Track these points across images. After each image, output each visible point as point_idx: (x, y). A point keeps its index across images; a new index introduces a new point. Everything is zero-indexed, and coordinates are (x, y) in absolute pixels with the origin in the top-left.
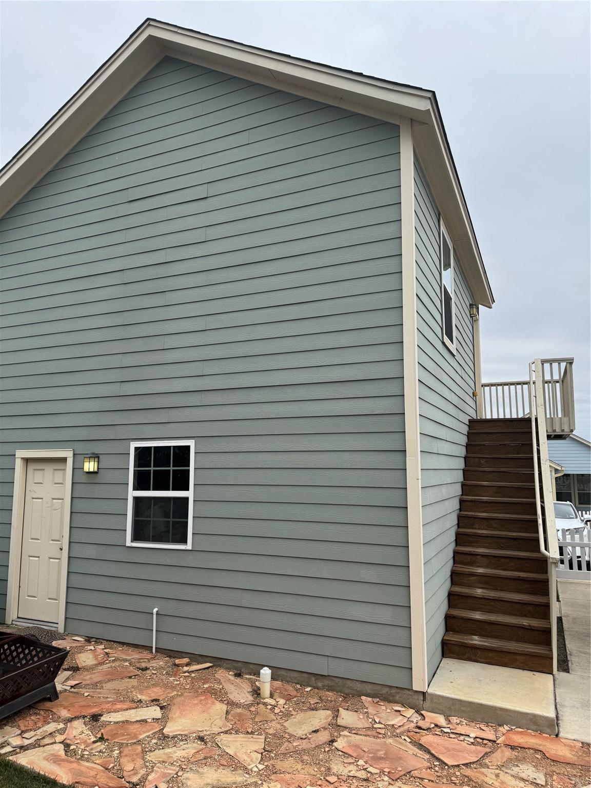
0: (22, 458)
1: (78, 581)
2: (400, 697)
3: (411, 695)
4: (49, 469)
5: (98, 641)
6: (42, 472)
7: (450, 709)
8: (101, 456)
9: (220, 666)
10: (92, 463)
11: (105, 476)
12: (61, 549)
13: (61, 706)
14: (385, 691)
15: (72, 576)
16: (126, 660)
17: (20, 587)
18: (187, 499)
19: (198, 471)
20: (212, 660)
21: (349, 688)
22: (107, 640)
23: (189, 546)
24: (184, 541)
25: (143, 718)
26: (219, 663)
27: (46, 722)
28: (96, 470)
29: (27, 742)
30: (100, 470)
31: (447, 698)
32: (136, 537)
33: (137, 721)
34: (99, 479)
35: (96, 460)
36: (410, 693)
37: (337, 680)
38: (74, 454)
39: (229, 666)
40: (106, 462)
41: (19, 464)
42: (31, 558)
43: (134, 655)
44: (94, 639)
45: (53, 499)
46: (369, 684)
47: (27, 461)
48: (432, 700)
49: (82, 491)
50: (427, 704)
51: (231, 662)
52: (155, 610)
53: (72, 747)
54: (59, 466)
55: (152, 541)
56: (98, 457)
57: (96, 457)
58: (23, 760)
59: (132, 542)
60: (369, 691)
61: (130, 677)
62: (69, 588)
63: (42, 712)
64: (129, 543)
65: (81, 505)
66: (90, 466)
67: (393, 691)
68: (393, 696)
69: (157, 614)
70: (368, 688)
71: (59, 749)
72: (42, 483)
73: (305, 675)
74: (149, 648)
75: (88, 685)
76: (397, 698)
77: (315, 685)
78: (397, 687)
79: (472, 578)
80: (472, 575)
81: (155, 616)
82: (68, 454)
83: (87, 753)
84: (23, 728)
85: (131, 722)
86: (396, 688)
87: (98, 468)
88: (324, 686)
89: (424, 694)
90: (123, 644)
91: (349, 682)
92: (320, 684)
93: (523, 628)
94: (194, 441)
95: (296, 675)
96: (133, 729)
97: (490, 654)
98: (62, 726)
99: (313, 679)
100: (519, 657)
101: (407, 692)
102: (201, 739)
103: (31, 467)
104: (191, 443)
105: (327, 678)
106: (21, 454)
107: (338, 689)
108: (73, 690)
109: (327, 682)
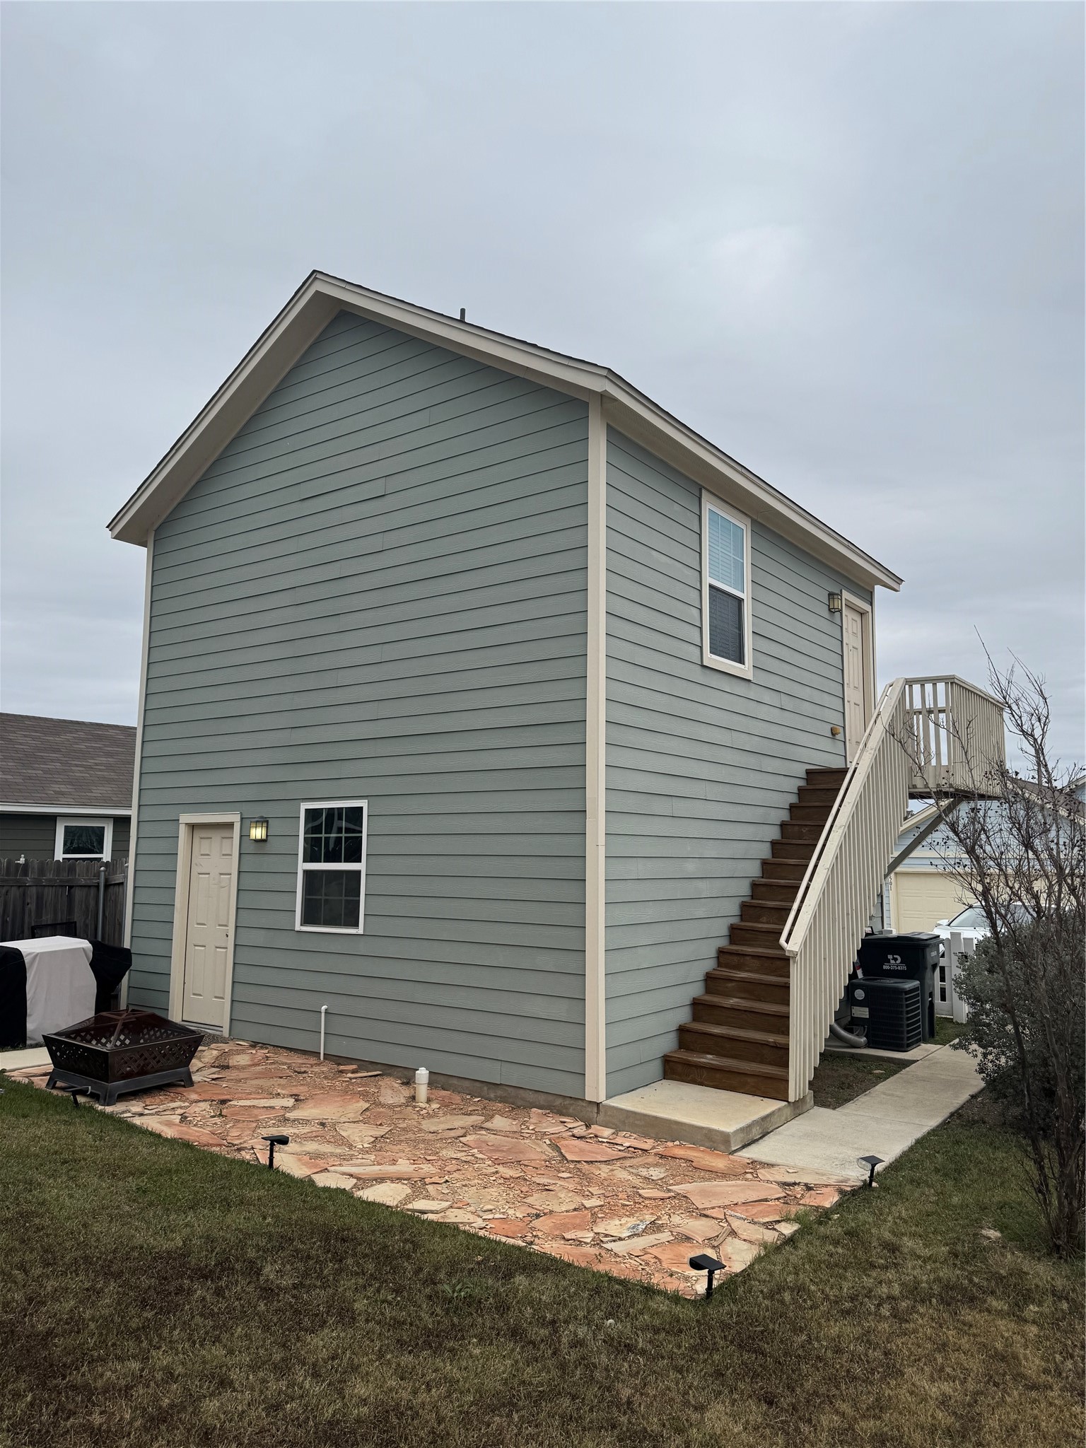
0: (186, 824)
1: (246, 975)
2: (574, 1110)
3: (585, 1107)
4: (216, 836)
5: (264, 1045)
6: (210, 840)
7: (624, 1123)
8: (270, 820)
9: (390, 1075)
10: (259, 830)
11: (274, 845)
12: (227, 936)
13: (194, 1091)
14: (558, 1102)
15: (239, 968)
16: (286, 1064)
17: (184, 983)
18: (359, 872)
19: (371, 838)
20: (384, 1067)
21: (523, 1099)
22: (274, 1046)
23: (360, 931)
24: (356, 925)
25: (272, 1105)
26: (388, 1072)
27: (173, 1101)
28: (264, 837)
29: (147, 1112)
30: (269, 838)
31: (622, 1110)
32: (306, 920)
33: (264, 1107)
34: (269, 848)
35: (265, 825)
36: (584, 1105)
37: (510, 1089)
38: (242, 819)
39: (400, 1074)
40: (276, 827)
41: (183, 832)
42: (197, 948)
43: (297, 1060)
44: (260, 1045)
45: (221, 874)
46: (541, 1094)
47: (193, 827)
48: (606, 1112)
49: (251, 863)
50: (601, 1118)
51: (401, 1069)
52: (324, 1008)
53: (188, 1119)
54: (225, 833)
55: (324, 924)
56: (267, 822)
57: (264, 821)
58: (137, 1121)
59: (301, 925)
60: (542, 1103)
61: (281, 1078)
62: (235, 984)
63: (172, 1094)
64: (298, 927)
65: (249, 882)
66: (257, 833)
67: (567, 1102)
68: (567, 1108)
69: (325, 1013)
70: (542, 1099)
71: (177, 1119)
72: (208, 855)
73: (478, 1084)
74: (316, 1054)
75: (232, 1080)
76: (571, 1111)
77: (487, 1096)
78: (571, 1097)
79: (730, 985)
80: (730, 980)
81: (323, 1015)
82: (235, 818)
83: (201, 1123)
84: (148, 1103)
85: (257, 1107)
86: (570, 1099)
87: (267, 836)
88: (496, 1097)
89: (598, 1104)
90: (291, 1050)
91: (521, 1092)
92: (492, 1096)
93: (765, 1045)
94: (367, 801)
95: (467, 1084)
96: (256, 1112)
97: (718, 1076)
98: (187, 1104)
99: (485, 1088)
100: (749, 1080)
101: (580, 1103)
102: (323, 1124)
103: (198, 834)
104: (363, 804)
105: (500, 1087)
106: (186, 818)
107: (511, 1100)
108: (213, 1082)
109: (499, 1093)
